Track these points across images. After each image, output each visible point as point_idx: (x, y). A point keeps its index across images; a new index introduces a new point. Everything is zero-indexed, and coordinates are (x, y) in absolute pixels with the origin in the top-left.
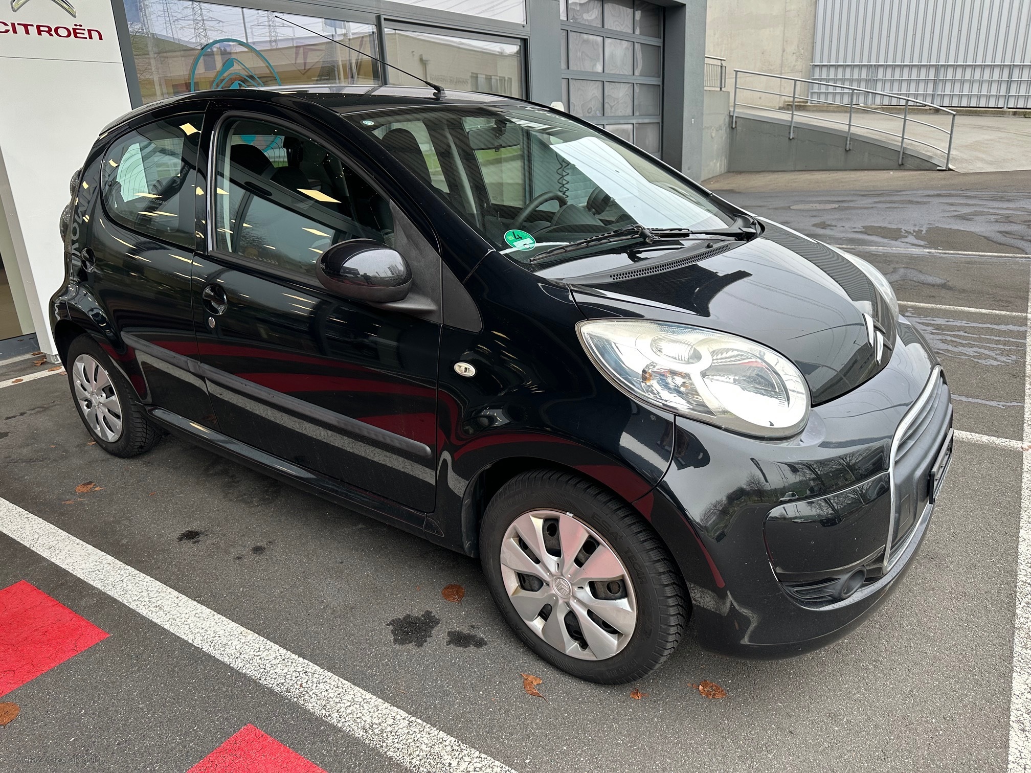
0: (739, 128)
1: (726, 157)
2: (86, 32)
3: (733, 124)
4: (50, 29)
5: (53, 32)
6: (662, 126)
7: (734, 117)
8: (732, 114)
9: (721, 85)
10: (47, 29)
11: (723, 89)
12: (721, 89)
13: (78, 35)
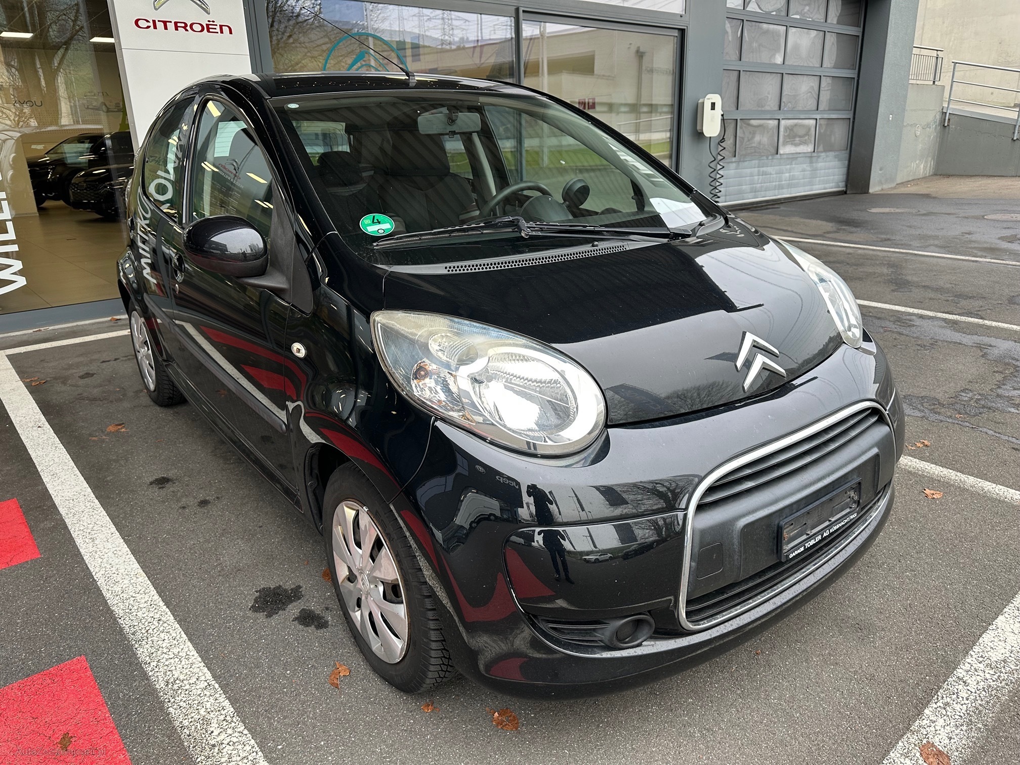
0: (952, 126)
1: (933, 158)
2: (218, 28)
3: (945, 122)
4: (186, 25)
5: (188, 28)
6: (853, 122)
7: (948, 114)
8: (944, 111)
9: (935, 79)
10: (183, 25)
11: (936, 83)
12: (934, 82)
13: (211, 30)
